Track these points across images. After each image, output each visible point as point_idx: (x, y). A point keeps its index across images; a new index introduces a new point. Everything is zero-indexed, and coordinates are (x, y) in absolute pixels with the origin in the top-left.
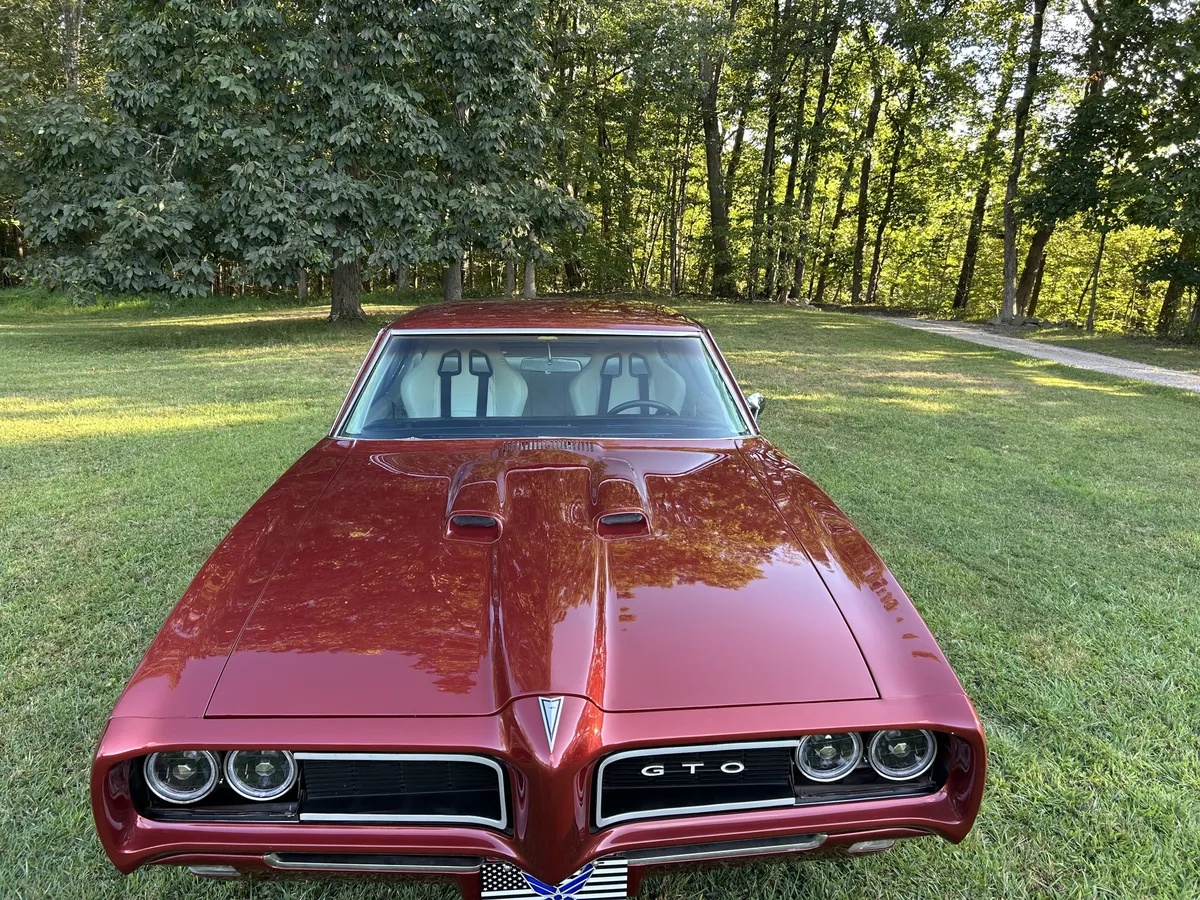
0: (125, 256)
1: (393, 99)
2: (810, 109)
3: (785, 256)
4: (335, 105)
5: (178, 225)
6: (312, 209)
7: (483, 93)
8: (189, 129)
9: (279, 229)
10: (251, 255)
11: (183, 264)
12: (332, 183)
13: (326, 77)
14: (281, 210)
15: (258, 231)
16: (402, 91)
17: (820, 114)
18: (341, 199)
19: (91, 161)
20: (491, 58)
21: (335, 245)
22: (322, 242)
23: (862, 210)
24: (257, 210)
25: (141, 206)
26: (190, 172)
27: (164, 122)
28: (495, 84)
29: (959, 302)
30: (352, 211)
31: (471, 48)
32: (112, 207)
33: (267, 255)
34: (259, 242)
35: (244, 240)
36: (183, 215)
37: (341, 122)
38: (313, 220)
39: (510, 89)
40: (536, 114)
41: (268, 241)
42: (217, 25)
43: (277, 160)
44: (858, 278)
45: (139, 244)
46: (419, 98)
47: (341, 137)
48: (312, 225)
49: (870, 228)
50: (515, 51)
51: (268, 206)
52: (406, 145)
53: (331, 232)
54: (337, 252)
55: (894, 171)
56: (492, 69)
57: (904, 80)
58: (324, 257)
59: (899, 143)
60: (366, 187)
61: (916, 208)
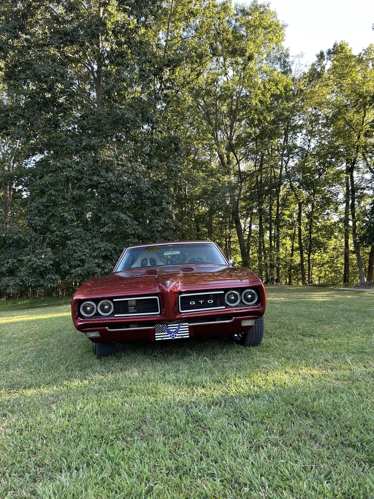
0: (30, 274)
1: (122, 215)
2: (274, 213)
3: (272, 266)
4: (103, 219)
5: (48, 262)
6: (95, 254)
7: (153, 212)
8: (52, 232)
9: (83, 261)
10: (73, 271)
11: (49, 276)
12: (102, 245)
13: (100, 211)
14: (84, 255)
15: (76, 263)
16: (125, 213)
17: (278, 214)
18: (105, 250)
19: (19, 244)
20: (155, 202)
21: (103, 266)
22: (99, 266)
23: (301, 248)
24: (76, 255)
25: (36, 257)
26: (52, 246)
27: (44, 230)
28: (157, 209)
29: (346, 279)
30: (109, 254)
31: (148, 198)
32: (26, 258)
33: (79, 270)
34: (75, 267)
35: (71, 267)
36: (49, 259)
37: (105, 225)
38: (95, 257)
39: (162, 210)
40: (172, 218)
41: (79, 266)
42: (64, 198)
43: (83, 240)
44: (303, 275)
45: (34, 270)
46: (131, 215)
47: (105, 229)
48: (94, 259)
49: (305, 256)
50: (163, 198)
51: (79, 254)
52: (127, 230)
53: (101, 261)
54: (103, 268)
55: (310, 233)
56: (156, 204)
57: (309, 201)
58: (99, 270)
59: (311, 223)
60: (113, 246)
61: (321, 246)
